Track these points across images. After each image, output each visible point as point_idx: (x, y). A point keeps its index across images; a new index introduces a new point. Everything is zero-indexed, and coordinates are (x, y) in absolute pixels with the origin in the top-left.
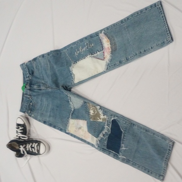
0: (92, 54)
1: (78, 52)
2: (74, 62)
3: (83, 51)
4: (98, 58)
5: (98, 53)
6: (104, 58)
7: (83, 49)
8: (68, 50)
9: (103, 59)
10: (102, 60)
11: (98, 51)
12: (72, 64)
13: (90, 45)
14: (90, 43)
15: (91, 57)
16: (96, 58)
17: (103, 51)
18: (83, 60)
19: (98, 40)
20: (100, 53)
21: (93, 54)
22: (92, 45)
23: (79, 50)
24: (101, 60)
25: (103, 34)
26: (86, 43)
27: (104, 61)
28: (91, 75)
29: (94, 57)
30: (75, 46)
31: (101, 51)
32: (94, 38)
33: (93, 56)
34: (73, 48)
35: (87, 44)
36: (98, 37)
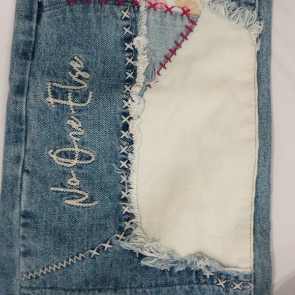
0: (131, 82)
1: (74, 181)
2: (121, 230)
3: (83, 144)
4: (168, 58)
5: (140, 42)
6: (186, 12)
8: (25, 254)
9: (186, 22)
10: (190, 30)
11: (129, 39)
12: (126, 245)
13: (74, 78)
14: (59, 72)
16: (163, 66)
17: (142, 9)
18: (133, 168)
20: (143, 28)
21: (130, 75)
22: (75, 66)
23: (66, 173)
24: (185, 37)
26: (51, 99)
27: (200, 22)
30: (30, 193)
31: (135, 20)
34: (32, 209)
35: (55, 95)
36: (52, 11)
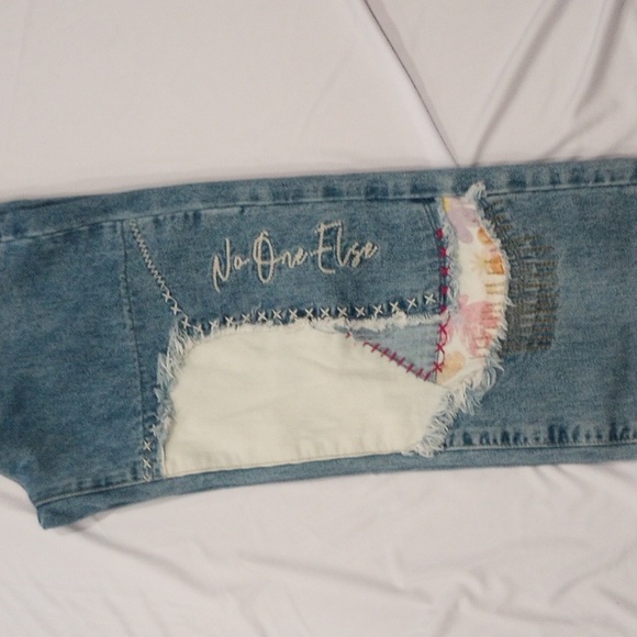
0: (352, 315)
1: (239, 263)
2: (193, 322)
3: (279, 268)
4: (385, 352)
5: (401, 319)
6: (438, 367)
7: (278, 252)
8: (157, 222)
9: (427, 369)
10: (419, 374)
11: (403, 306)
12: (173, 334)
13: (352, 250)
14: (356, 234)
15: (343, 330)
16: (375, 347)
17: (437, 318)
19: (422, 234)
20: (416, 320)
21: (360, 312)
22: (367, 248)
23: (246, 253)
24: (410, 369)
25: (473, 206)
26: (323, 228)
27: (428, 384)
28: (309, 453)
29: (362, 335)
30: (220, 218)
31: (424, 310)
32: (387, 208)
33: (357, 325)
34: (204, 223)
35: (327, 232)
36: (425, 214)
